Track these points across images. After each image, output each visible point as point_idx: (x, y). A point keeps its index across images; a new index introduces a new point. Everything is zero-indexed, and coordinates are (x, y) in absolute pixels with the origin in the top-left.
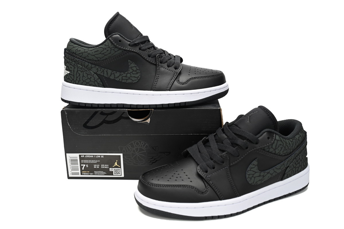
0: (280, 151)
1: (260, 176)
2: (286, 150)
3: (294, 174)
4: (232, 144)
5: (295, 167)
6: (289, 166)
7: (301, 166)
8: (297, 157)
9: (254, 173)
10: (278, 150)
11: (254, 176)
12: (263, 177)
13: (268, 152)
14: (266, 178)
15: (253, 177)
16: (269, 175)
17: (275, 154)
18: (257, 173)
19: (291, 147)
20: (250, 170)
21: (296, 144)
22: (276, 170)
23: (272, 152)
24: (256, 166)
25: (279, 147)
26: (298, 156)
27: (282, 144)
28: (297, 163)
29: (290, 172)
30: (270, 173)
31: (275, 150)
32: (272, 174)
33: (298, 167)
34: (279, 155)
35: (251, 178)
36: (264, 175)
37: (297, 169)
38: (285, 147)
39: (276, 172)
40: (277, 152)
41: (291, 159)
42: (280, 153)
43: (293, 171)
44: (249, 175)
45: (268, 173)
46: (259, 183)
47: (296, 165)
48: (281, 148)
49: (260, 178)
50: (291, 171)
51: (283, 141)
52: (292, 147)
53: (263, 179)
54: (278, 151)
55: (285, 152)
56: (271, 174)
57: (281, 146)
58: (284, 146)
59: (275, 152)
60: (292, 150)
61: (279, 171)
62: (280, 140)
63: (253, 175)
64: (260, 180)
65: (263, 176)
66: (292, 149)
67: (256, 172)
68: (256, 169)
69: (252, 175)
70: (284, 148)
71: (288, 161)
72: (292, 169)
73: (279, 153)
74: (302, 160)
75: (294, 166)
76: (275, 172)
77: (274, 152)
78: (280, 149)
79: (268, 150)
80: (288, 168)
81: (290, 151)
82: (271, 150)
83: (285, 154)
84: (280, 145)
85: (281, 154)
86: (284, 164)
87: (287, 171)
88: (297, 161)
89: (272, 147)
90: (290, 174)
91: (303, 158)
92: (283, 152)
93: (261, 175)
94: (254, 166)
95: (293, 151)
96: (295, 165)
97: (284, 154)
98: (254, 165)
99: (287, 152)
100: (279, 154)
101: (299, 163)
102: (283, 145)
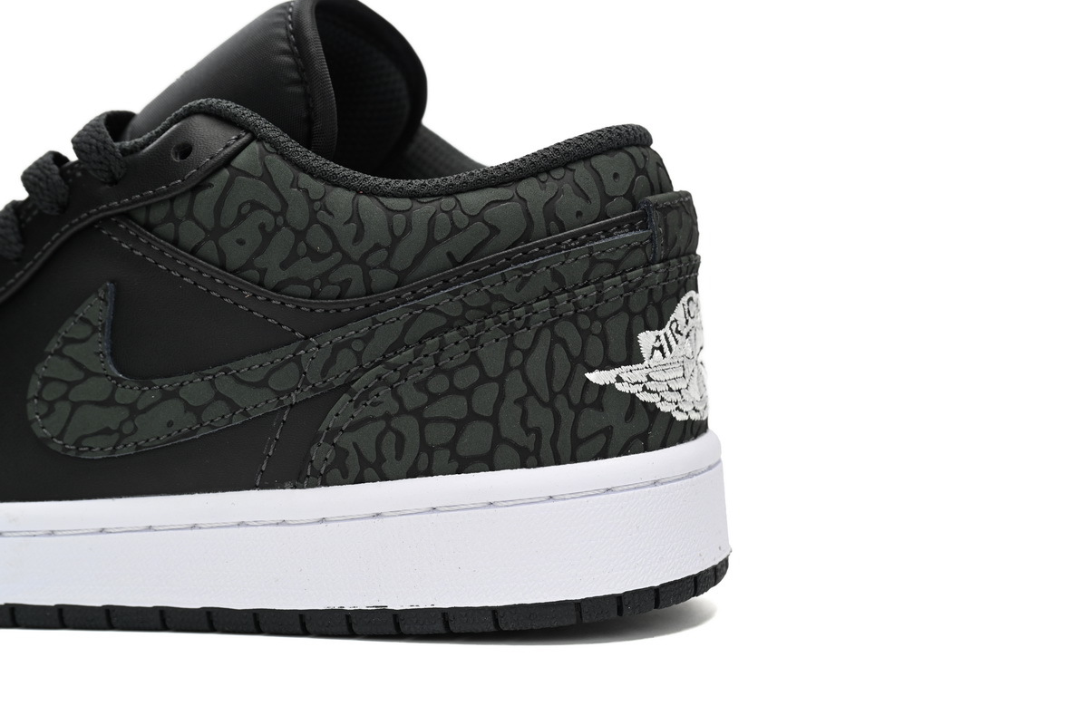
0: (258, 253)
1: (109, 402)
2: (316, 256)
7: (494, 420)
9: (79, 375)
11: (75, 395)
12: (131, 418)
15: (65, 397)
16: (172, 409)
18: (92, 382)
20: (59, 353)
22: (226, 386)
24: (95, 330)
25: (241, 218)
28: (439, 384)
32: (197, 411)
33: (461, 425)
35: (51, 404)
36: (140, 406)
38: (300, 235)
39: (234, 408)
44: (46, 381)
45: (167, 396)
46: (99, 449)
47: (434, 398)
49: (112, 418)
53: (127, 429)
56: (188, 408)
57: (265, 217)
58: (286, 224)
61: (258, 403)
63: (71, 385)
64: (107, 431)
65: (133, 410)
66: (385, 265)
67: (89, 374)
68: (94, 352)
69: (62, 388)
71: (337, 348)
74: (500, 380)
75: (409, 405)
80: (345, 397)
83: (310, 283)
86: (296, 359)
88: (450, 373)
89: (190, 215)
91: (522, 368)
92: (284, 266)
93: (118, 397)
94: (83, 331)
96: (413, 398)
98: (84, 321)
101: (468, 393)
102: (275, 215)
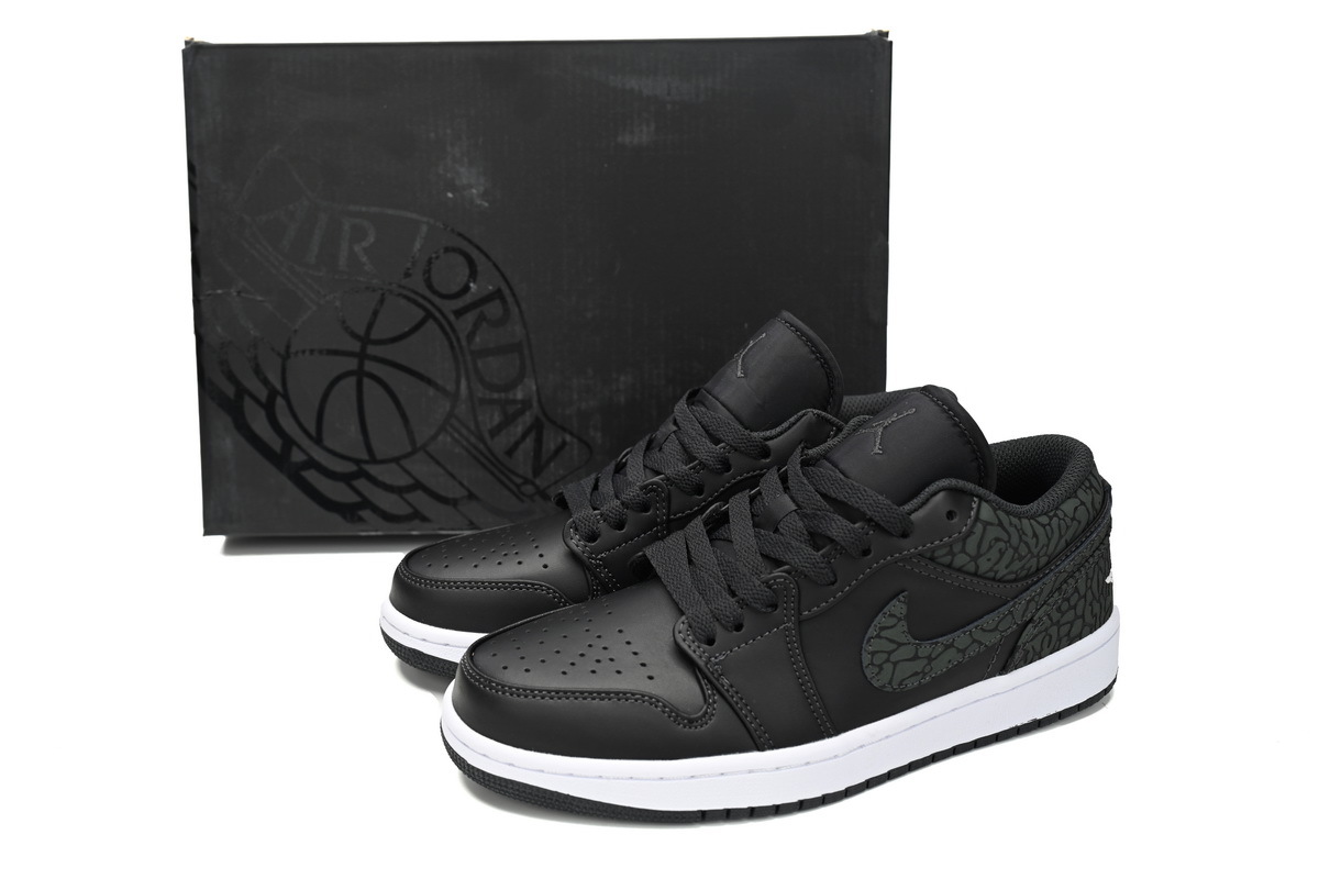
3: (1051, 647)
4: (810, 534)
5: (1058, 621)
6: (1031, 620)
8: (1065, 586)
10: (989, 560)
13: (949, 566)
14: (940, 667)
17: (975, 574)
19: (1040, 545)
21: (1061, 536)
23: (964, 569)
26: (1071, 581)
27: (1006, 538)
29: (1036, 643)
30: (958, 649)
31: (975, 559)
34: (994, 579)
37: (1065, 629)
40: (984, 566)
41: (1040, 594)
42: (996, 572)
43: (1047, 637)
48: (1002, 553)
50: (1040, 637)
51: (1006, 523)
52: (1048, 546)
54: (990, 564)
55: (1017, 566)
59: (977, 567)
60: (1044, 560)
62: (997, 522)
70: (1011, 551)
72: (1046, 630)
73: (991, 570)
76: (974, 641)
77: (971, 567)
78: (994, 554)
79: (947, 560)
81: (1038, 561)
82: (960, 560)
84: (997, 540)
85: (999, 576)
87: (1025, 637)
90: (1038, 649)
95: (1048, 563)
97: (1012, 573)
99: (1027, 566)
100: (991, 574)
